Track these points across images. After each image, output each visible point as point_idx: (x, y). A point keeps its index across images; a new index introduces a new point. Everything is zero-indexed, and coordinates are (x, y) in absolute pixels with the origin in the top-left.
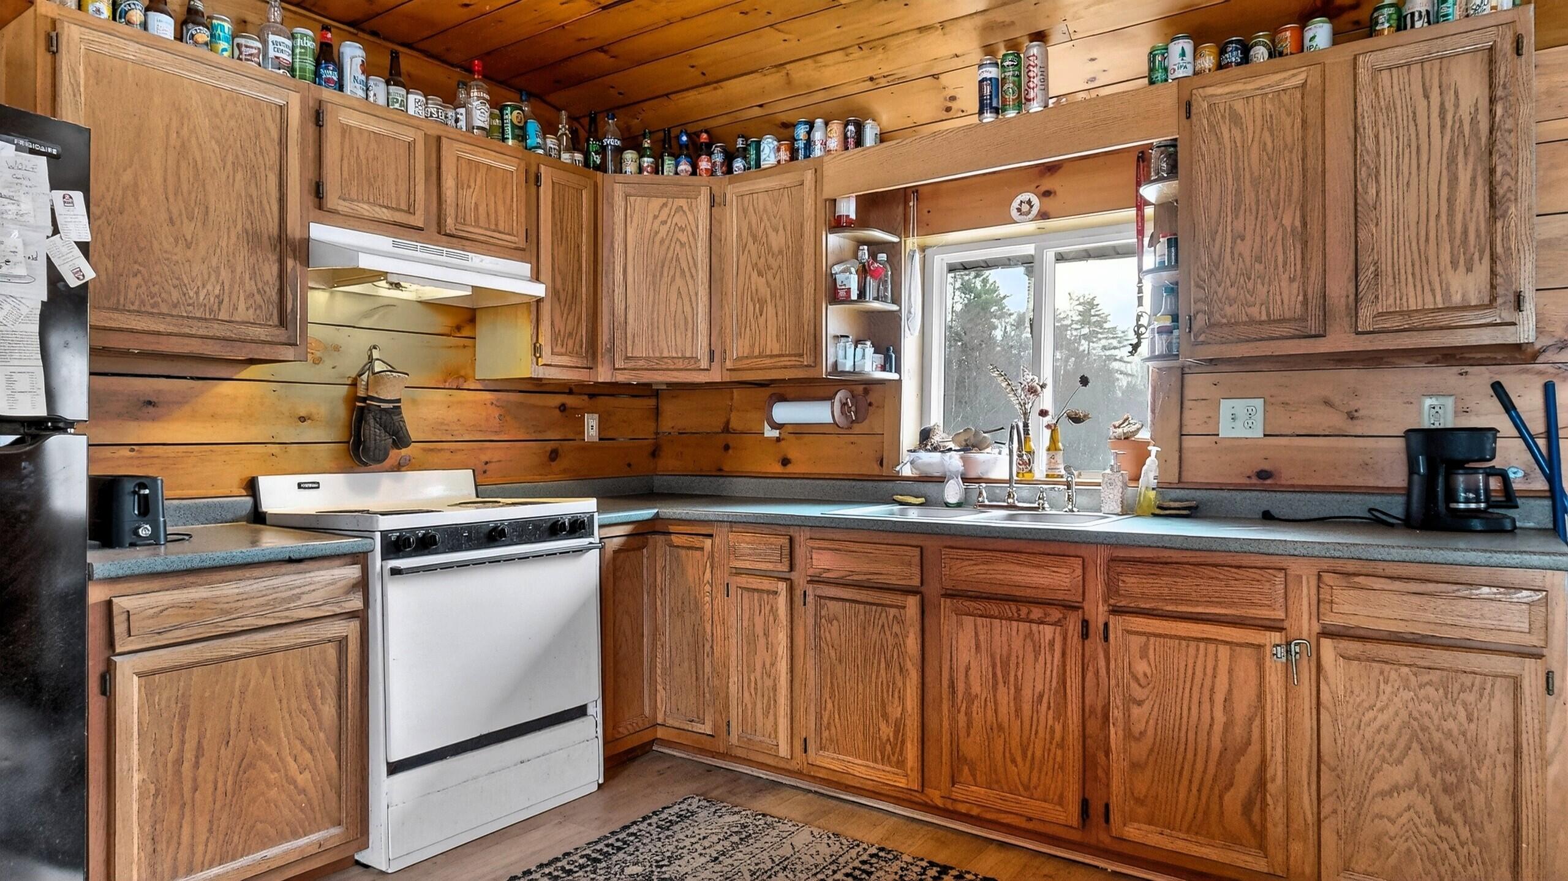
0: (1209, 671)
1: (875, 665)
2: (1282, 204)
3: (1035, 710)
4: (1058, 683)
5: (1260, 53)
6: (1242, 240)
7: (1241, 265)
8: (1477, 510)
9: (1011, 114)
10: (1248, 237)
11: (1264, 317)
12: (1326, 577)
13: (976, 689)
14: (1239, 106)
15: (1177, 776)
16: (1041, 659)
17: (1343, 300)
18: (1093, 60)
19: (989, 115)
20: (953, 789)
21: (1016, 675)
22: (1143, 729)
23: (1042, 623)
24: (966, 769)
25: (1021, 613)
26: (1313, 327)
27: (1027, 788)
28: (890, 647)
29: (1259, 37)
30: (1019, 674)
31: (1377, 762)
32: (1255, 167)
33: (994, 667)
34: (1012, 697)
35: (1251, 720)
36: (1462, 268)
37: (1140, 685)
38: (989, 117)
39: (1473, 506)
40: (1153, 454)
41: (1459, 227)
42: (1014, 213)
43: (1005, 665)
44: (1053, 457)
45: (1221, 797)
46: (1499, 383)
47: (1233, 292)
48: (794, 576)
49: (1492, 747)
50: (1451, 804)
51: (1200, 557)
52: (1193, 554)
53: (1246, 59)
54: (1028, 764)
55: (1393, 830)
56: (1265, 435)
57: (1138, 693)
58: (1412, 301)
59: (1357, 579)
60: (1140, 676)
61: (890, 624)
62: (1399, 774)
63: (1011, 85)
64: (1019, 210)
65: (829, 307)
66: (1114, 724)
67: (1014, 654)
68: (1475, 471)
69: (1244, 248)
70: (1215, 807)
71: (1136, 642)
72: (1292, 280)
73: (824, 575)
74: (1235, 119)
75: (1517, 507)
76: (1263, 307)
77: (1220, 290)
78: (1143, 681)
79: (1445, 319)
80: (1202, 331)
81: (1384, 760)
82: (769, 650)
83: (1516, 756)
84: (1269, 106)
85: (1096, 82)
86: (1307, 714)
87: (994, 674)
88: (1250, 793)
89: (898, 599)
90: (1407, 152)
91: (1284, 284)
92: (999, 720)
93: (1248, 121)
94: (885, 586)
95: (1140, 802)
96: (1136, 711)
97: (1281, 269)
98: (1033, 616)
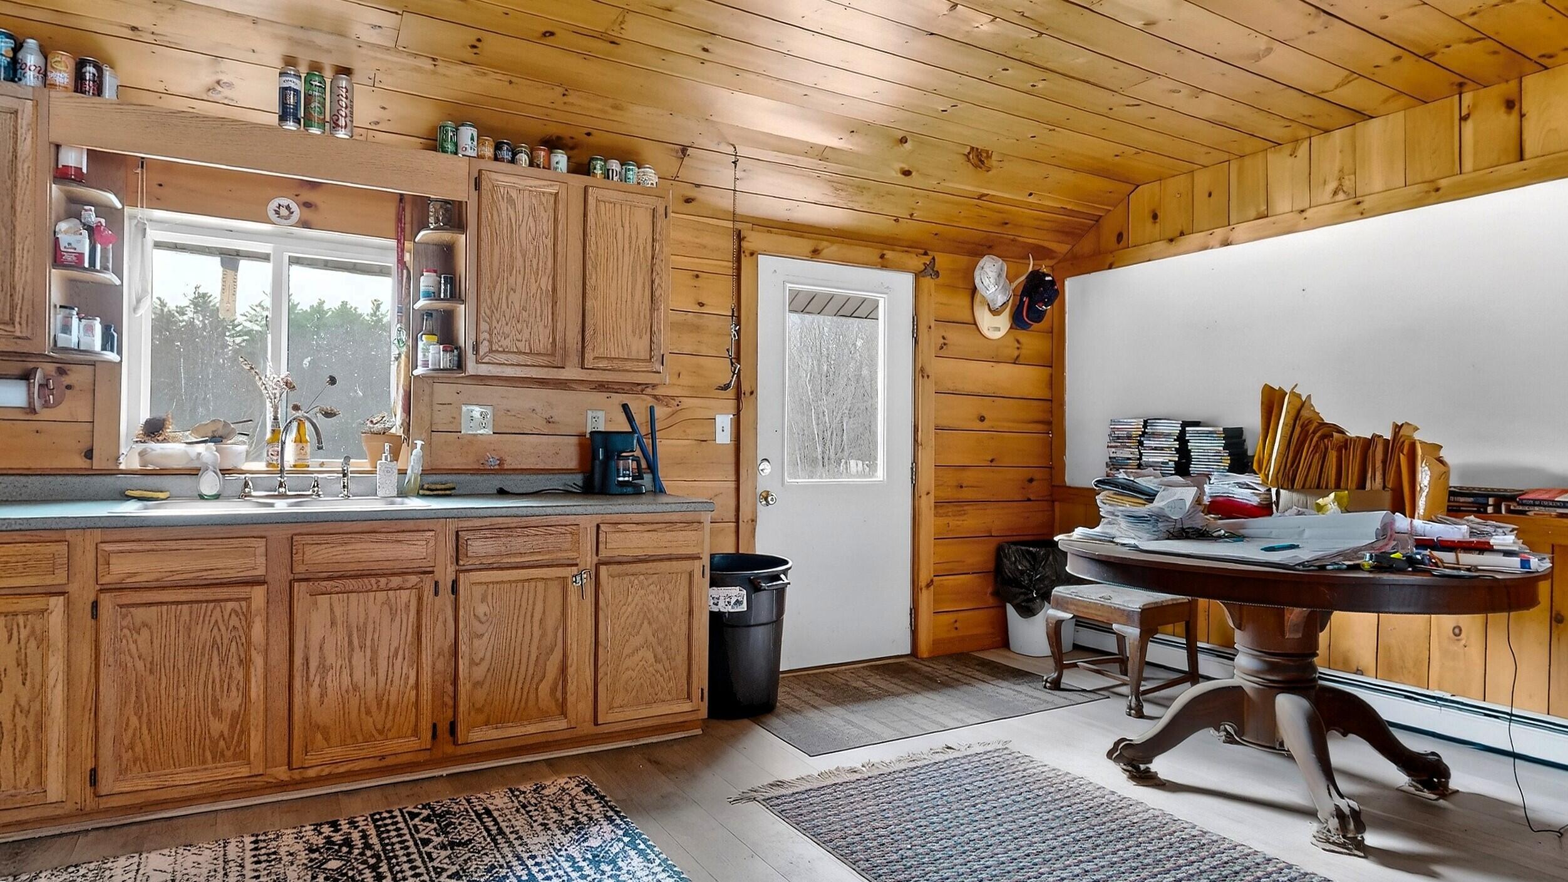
0: (530, 602)
1: (204, 665)
2: (540, 272)
3: (391, 665)
4: (412, 637)
5: (523, 158)
6: (515, 292)
7: (513, 310)
8: (628, 481)
9: (315, 131)
10: (518, 290)
11: (528, 351)
12: (603, 527)
13: (331, 659)
14: (514, 194)
15: (507, 683)
16: (398, 619)
17: (575, 346)
18: (384, 108)
19: (292, 123)
20: (306, 757)
21: (372, 639)
22: (482, 657)
23: (400, 589)
24: (319, 736)
25: (380, 584)
26: (558, 361)
27: (380, 732)
28: (225, 641)
29: (522, 147)
30: (376, 636)
31: (627, 637)
32: (524, 242)
33: (350, 636)
34: (368, 658)
35: (557, 629)
36: (637, 335)
37: (481, 622)
38: (291, 126)
39: (626, 479)
40: (419, 447)
41: (636, 312)
42: (272, 214)
43: (362, 630)
44: (302, 448)
45: (537, 689)
46: (653, 407)
47: (507, 329)
48: (72, 588)
49: (680, 612)
50: (661, 649)
51: (524, 521)
52: (519, 519)
53: (513, 161)
54: (383, 713)
55: (634, 674)
56: (494, 433)
57: (479, 628)
58: (613, 353)
59: (619, 526)
60: (481, 615)
61: (226, 617)
62: (637, 641)
63: (317, 104)
64: (277, 212)
65: (53, 270)
66: (462, 658)
67: (370, 621)
68: (627, 458)
69: (515, 297)
70: (532, 696)
71: (478, 591)
72: (545, 327)
73: (128, 580)
74: (511, 201)
75: (643, 479)
76: (527, 343)
77: (498, 326)
78: (484, 619)
79: (628, 365)
80: (485, 355)
81: (630, 634)
82: (28, 683)
83: (690, 615)
84: (534, 201)
85: (378, 126)
86: (589, 618)
87: (350, 643)
88: (556, 678)
89: (242, 591)
90: (612, 257)
91: (541, 328)
92: (354, 680)
93: (519, 207)
94: (218, 581)
95: (480, 711)
96: (476, 642)
97: (539, 319)
98: (391, 585)
